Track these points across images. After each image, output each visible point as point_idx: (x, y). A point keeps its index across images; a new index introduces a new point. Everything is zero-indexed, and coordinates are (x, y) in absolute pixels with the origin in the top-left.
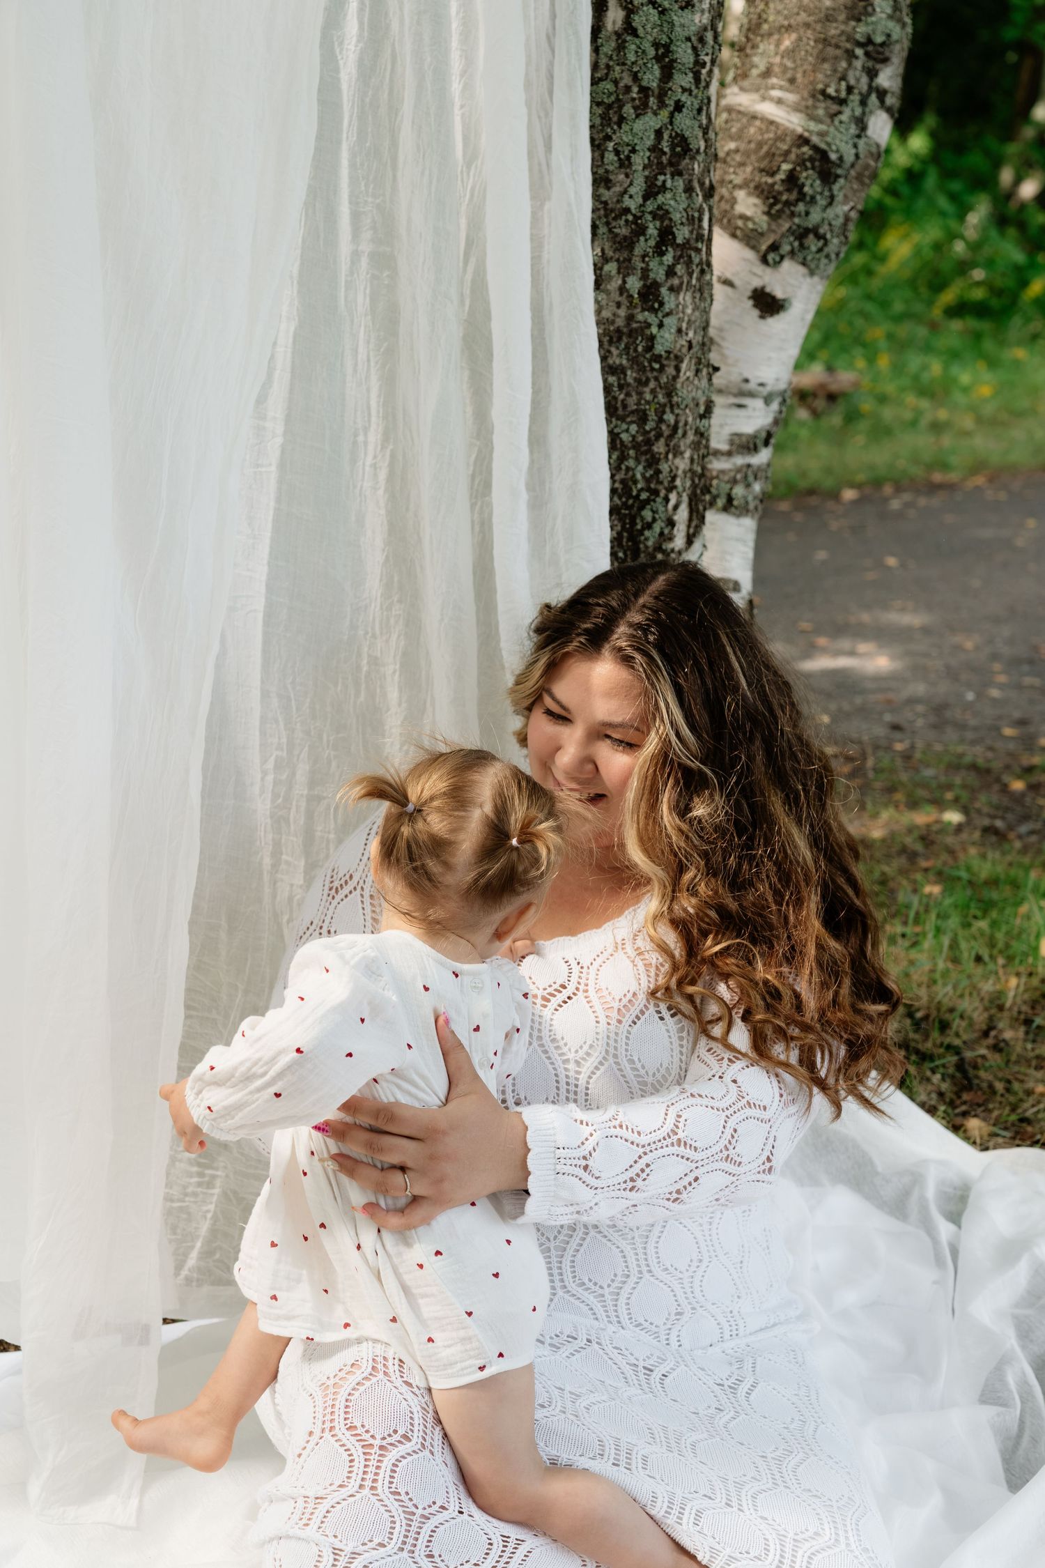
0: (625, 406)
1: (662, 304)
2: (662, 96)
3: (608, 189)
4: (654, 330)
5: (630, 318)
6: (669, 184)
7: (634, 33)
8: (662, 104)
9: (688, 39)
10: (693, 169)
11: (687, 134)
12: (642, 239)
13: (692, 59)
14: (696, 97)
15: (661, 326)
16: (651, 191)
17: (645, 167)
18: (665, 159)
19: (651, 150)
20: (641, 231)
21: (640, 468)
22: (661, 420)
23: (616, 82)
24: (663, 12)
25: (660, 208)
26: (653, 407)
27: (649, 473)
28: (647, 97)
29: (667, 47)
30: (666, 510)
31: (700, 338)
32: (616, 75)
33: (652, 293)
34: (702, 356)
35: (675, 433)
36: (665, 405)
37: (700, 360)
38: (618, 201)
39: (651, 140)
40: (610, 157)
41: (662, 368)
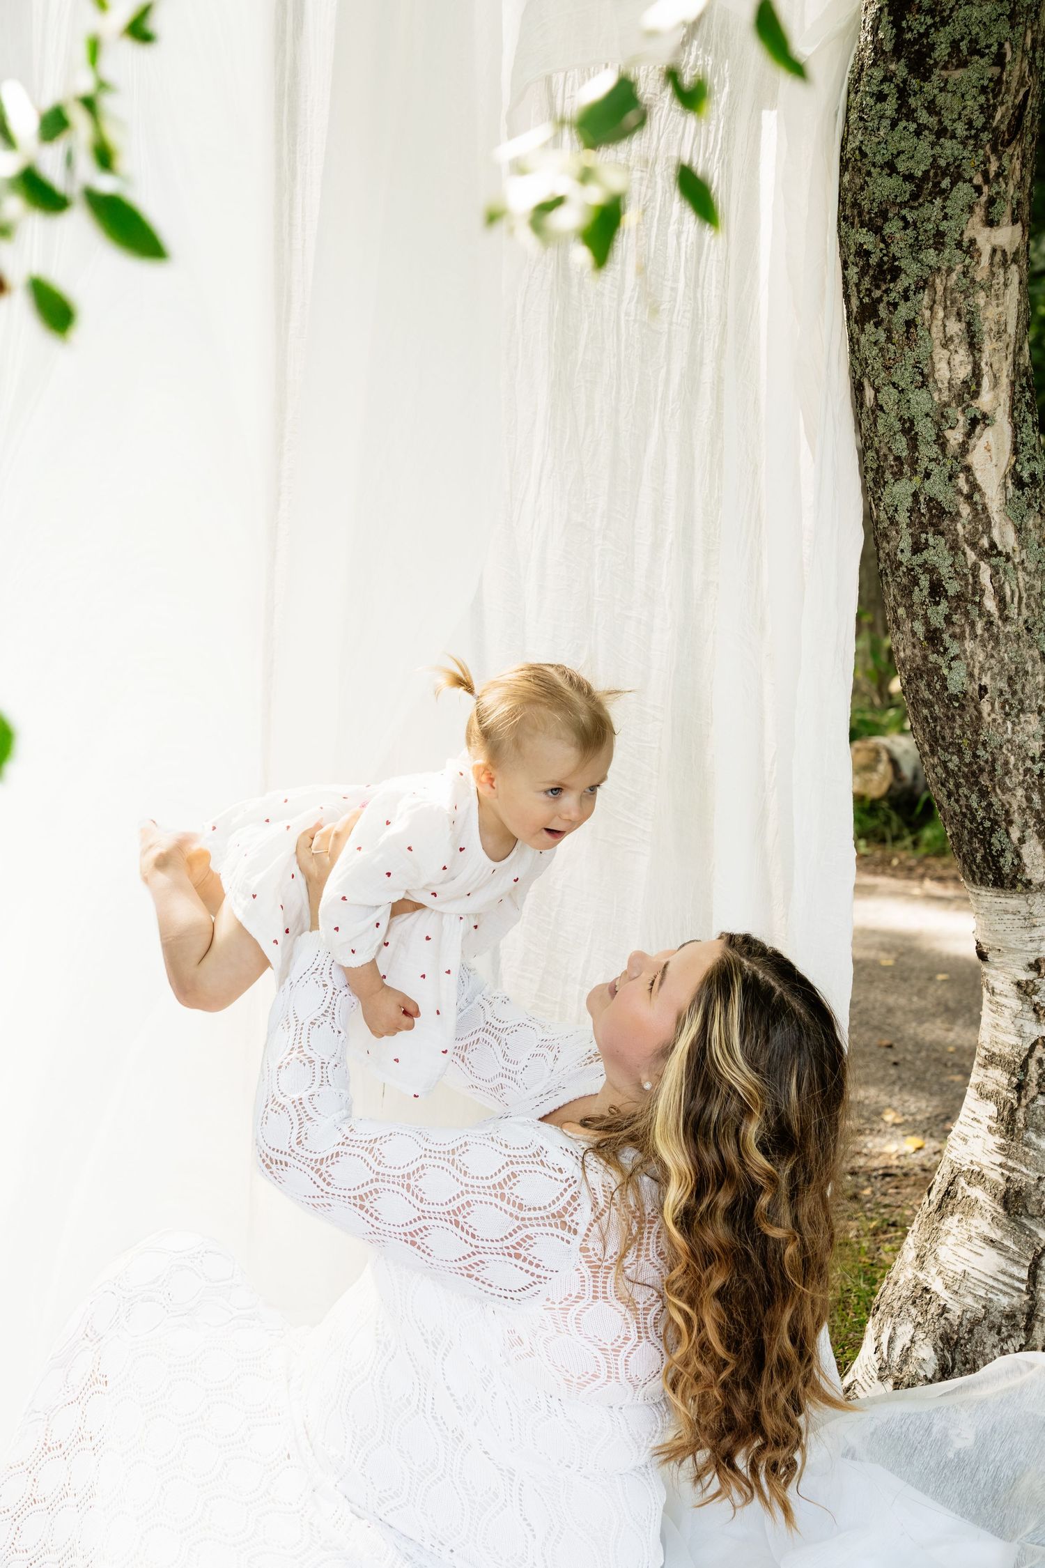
0: (944, 738)
1: (946, 649)
2: (914, 462)
3: (888, 543)
4: (945, 671)
5: (925, 658)
6: (931, 541)
7: (881, 408)
8: (915, 472)
9: (927, 415)
10: (956, 530)
11: (941, 498)
12: (916, 588)
13: (933, 432)
14: (944, 465)
15: (950, 668)
16: (917, 548)
17: (908, 525)
18: (924, 520)
19: (911, 511)
20: (915, 582)
21: (974, 797)
22: (975, 756)
23: (877, 452)
24: (902, 391)
25: (926, 562)
26: (966, 742)
27: (984, 804)
28: (902, 464)
29: (912, 422)
30: (1012, 843)
31: (1003, 685)
32: (876, 444)
33: (937, 638)
34: (1015, 702)
35: (995, 770)
36: (976, 742)
37: (1011, 705)
38: (896, 554)
39: (908, 502)
40: (883, 516)
41: (962, 707)
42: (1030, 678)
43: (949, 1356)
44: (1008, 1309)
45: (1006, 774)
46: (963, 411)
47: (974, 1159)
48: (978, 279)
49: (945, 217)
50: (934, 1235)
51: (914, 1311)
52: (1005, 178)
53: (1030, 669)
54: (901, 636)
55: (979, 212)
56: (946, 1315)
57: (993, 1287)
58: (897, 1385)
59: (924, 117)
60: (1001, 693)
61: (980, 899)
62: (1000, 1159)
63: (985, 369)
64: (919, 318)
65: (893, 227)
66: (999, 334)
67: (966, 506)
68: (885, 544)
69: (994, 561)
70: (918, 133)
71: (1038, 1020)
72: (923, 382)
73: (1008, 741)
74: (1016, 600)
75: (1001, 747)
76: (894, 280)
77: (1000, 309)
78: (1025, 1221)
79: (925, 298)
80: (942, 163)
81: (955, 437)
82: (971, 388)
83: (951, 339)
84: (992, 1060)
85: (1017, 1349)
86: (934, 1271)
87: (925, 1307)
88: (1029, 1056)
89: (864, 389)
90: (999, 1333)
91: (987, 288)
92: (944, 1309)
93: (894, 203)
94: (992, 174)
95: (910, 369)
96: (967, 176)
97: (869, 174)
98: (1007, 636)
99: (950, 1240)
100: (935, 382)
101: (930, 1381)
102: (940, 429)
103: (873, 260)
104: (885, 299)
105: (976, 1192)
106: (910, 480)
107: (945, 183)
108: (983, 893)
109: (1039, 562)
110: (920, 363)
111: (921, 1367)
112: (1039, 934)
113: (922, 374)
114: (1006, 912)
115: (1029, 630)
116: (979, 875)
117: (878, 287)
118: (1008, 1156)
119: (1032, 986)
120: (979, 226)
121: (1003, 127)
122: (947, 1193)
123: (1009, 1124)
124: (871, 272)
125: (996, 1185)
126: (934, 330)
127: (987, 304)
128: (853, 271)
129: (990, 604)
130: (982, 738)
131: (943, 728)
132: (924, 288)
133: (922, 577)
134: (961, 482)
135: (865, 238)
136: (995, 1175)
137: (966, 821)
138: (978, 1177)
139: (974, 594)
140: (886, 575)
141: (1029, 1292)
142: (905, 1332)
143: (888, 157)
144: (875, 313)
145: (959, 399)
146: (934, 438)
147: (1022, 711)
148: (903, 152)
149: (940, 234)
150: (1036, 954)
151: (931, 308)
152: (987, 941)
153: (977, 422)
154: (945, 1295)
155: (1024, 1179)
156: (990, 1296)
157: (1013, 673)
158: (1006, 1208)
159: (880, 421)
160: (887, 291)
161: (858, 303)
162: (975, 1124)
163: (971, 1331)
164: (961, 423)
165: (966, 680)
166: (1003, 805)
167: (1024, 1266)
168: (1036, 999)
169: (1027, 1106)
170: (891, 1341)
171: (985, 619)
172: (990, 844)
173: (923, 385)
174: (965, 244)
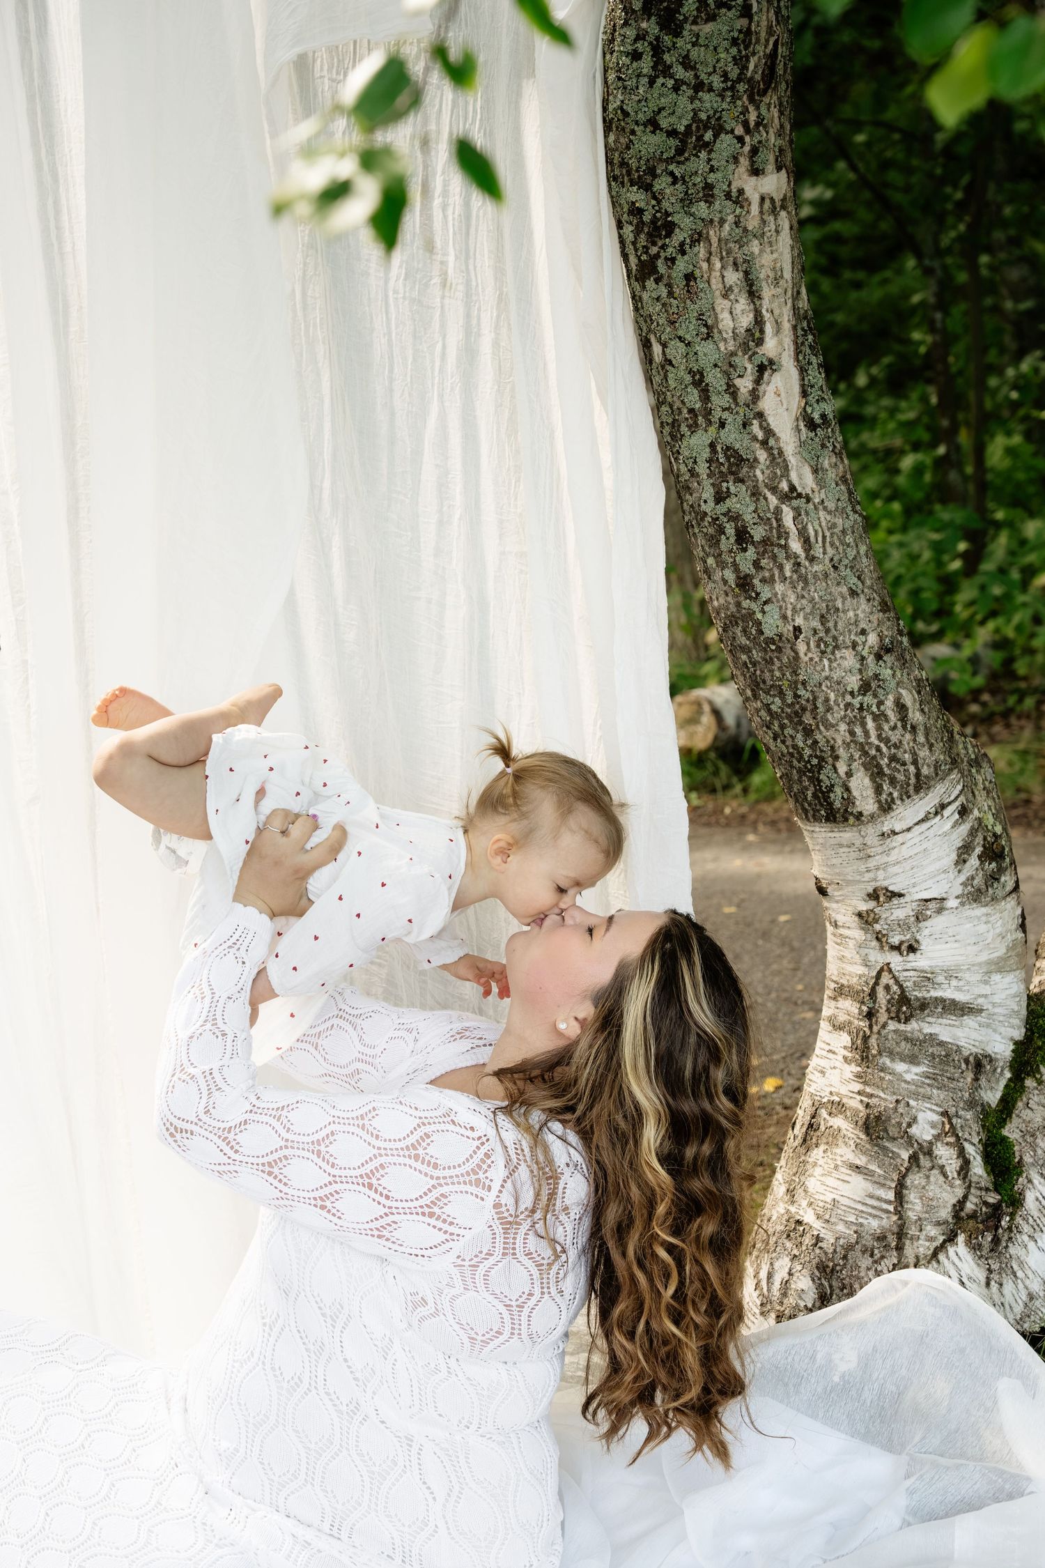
0: (764, 682)
1: (758, 594)
2: (708, 413)
3: (691, 495)
4: (759, 616)
5: (738, 605)
6: (733, 489)
7: (670, 363)
8: (710, 423)
9: (716, 366)
10: (755, 476)
11: (737, 446)
12: (723, 537)
13: (723, 382)
14: (737, 413)
15: (764, 612)
16: (720, 498)
17: (708, 476)
18: (724, 469)
19: (709, 461)
20: (721, 531)
21: (799, 736)
22: (796, 696)
23: (671, 406)
24: (688, 344)
25: (729, 511)
26: (786, 683)
27: (809, 742)
28: (696, 416)
29: (701, 374)
30: (840, 778)
31: (816, 623)
32: (669, 399)
33: (748, 584)
34: (829, 639)
35: (816, 708)
36: (796, 682)
37: (825, 643)
38: (699, 505)
39: (706, 453)
40: (683, 469)
41: (779, 650)
42: (841, 614)
43: (826, 1284)
44: (879, 1231)
45: (828, 711)
46: (750, 359)
47: (833, 1090)
48: (750, 228)
49: (712, 170)
50: (801, 1169)
51: (789, 1245)
52: (765, 127)
53: (840, 606)
54: (713, 586)
55: (744, 162)
56: (820, 1244)
57: (862, 1212)
58: (779, 1318)
59: (680, 72)
60: (815, 632)
61: (815, 835)
62: (857, 1087)
63: (767, 315)
64: (698, 271)
65: (663, 183)
66: (777, 280)
67: (763, 451)
68: (688, 497)
69: (795, 503)
70: (676, 89)
71: (882, 947)
72: (708, 334)
73: (827, 678)
74: (820, 539)
75: (820, 684)
76: (669, 235)
77: (775, 255)
78: (887, 1144)
79: (701, 250)
80: (703, 116)
81: (744, 385)
82: (755, 335)
83: (730, 288)
84: (841, 991)
85: (891, 1267)
86: (804, 1203)
87: (799, 1239)
88: (876, 984)
89: (651, 345)
90: (872, 1255)
91: (760, 236)
92: (818, 1239)
93: (660, 160)
94: (752, 124)
95: (694, 322)
96: (728, 128)
97: (633, 132)
98: (815, 576)
99: (818, 1171)
100: (720, 332)
101: (811, 1311)
102: (729, 379)
103: (647, 217)
104: (662, 254)
105: (838, 1122)
106: (706, 431)
107: (708, 136)
108: (817, 829)
109: (838, 500)
110: (703, 315)
111: (801, 1298)
112: (875, 863)
113: (706, 325)
114: (841, 845)
115: (835, 568)
116: (811, 812)
117: (654, 244)
118: (865, 1083)
119: (872, 915)
120: (745, 176)
121: (758, 77)
122: (811, 1126)
123: (863, 1052)
124: (646, 230)
125: (856, 1113)
126: (713, 281)
127: (761, 251)
128: (628, 230)
129: (796, 546)
130: (801, 677)
131: (762, 672)
132: (698, 241)
133: (728, 526)
134: (756, 428)
135: (636, 196)
136: (855, 1103)
137: (794, 760)
138: (838, 1107)
139: (779, 538)
140: (693, 526)
141: (897, 1212)
142: (782, 1266)
143: (649, 115)
144: (654, 270)
145: (745, 347)
146: (725, 387)
147: (837, 647)
148: (664, 108)
149: (709, 187)
150: (873, 883)
151: (708, 260)
152: (826, 876)
153: (764, 368)
154: (817, 1225)
155: (883, 1104)
156: (861, 1220)
157: (824, 611)
158: (868, 1134)
159: (670, 375)
160: (664, 247)
161: (637, 261)
162: (830, 1055)
163: (845, 1257)
164: (749, 370)
165: (780, 623)
166: (828, 741)
167: (890, 1188)
168: (877, 927)
169: (879, 1033)
170: (770, 1276)
171: (792, 561)
172: (820, 781)
173: (709, 336)
174: (734, 194)
